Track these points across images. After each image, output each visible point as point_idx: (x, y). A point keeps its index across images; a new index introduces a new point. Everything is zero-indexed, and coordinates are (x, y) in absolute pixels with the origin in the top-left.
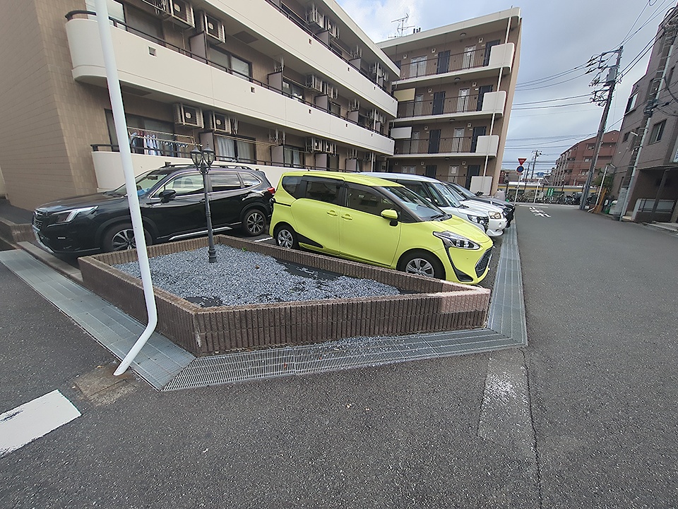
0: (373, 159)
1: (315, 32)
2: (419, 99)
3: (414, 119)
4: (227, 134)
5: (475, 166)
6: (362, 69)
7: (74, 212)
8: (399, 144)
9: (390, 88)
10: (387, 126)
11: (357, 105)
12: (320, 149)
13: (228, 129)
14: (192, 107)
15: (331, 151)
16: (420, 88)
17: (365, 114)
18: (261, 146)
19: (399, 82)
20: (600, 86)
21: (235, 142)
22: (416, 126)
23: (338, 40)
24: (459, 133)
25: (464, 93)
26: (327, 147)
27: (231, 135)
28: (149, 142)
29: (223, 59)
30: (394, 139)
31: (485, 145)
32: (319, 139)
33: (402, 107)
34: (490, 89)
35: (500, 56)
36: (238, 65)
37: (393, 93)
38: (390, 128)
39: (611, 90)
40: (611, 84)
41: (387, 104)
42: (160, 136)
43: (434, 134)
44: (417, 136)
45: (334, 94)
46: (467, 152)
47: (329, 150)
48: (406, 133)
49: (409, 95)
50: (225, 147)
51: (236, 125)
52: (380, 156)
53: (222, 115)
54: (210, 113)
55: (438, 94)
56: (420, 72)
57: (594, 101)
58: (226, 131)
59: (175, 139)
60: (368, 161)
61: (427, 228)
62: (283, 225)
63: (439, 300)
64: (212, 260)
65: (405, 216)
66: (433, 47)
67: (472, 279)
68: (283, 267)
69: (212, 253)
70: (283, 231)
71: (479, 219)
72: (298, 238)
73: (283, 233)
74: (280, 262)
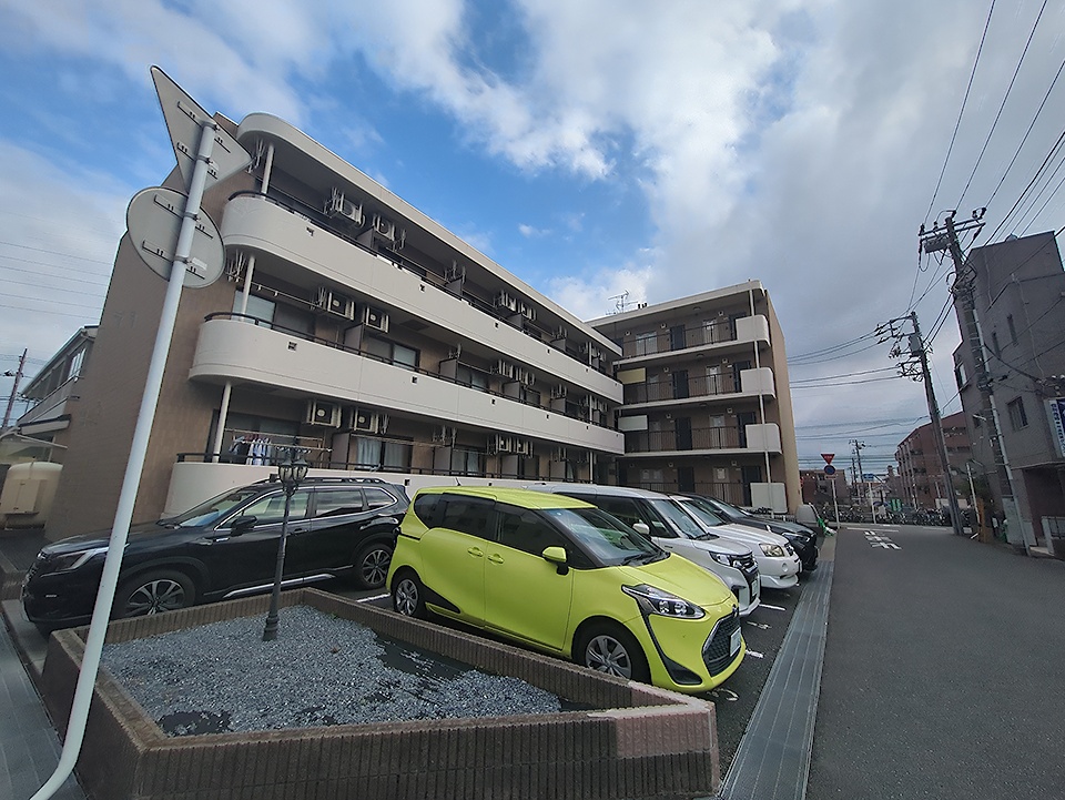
0: (592, 460)
1: (505, 316)
2: (653, 380)
3: (649, 405)
4: (372, 434)
5: (754, 468)
6: (567, 349)
7: (91, 553)
8: (632, 439)
9: (608, 367)
10: (609, 415)
11: (563, 391)
12: (508, 449)
13: (374, 427)
14: (328, 403)
15: (525, 451)
16: (652, 368)
17: (575, 402)
18: (421, 447)
19: (621, 362)
20: (905, 358)
21: (383, 443)
22: (653, 415)
23: (537, 322)
24: (717, 422)
25: (713, 372)
26: (519, 446)
27: (379, 434)
28: (257, 448)
29: (384, 351)
30: (621, 432)
31: (760, 438)
32: (505, 435)
33: (630, 391)
34: (748, 365)
35: (750, 330)
36: (399, 354)
37: (615, 374)
38: (616, 418)
39: (924, 362)
40: (920, 353)
41: (610, 389)
42: (273, 440)
43: (683, 424)
44: (657, 427)
45: (530, 379)
46: (736, 447)
47: (521, 449)
48: (640, 423)
49: (639, 376)
50: (368, 451)
51: (385, 423)
52: (603, 457)
53: (367, 411)
54: (349, 408)
55: (680, 374)
56: (650, 350)
57: (904, 375)
58: (371, 430)
59: (297, 442)
60: (585, 465)
61: (612, 579)
62: (407, 572)
63: (609, 727)
64: (269, 634)
65: (579, 558)
66: (662, 323)
67: (698, 680)
68: (381, 651)
69: (271, 623)
70: (405, 583)
71: (731, 560)
72: (425, 594)
73: (406, 585)
74: (380, 639)
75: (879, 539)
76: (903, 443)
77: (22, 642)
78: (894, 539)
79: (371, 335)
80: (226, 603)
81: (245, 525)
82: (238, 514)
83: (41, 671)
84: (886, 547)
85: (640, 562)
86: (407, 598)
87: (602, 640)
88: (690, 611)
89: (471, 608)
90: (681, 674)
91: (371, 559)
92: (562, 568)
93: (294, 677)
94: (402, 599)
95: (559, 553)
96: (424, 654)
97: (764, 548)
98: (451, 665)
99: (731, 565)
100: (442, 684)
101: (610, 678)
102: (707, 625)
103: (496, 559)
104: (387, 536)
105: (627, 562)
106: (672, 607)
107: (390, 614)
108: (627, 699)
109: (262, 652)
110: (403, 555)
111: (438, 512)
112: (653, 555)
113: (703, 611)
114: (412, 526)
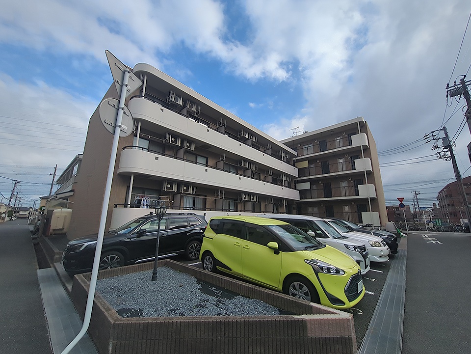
0: (285, 203)
1: (244, 141)
2: (312, 166)
3: (310, 177)
4: (189, 194)
5: (363, 205)
6: (272, 154)
7: (86, 244)
8: (303, 193)
9: (291, 161)
10: (292, 183)
11: (270, 173)
12: (247, 199)
13: (190, 191)
14: (171, 181)
15: (255, 200)
16: (311, 160)
17: (276, 177)
18: (210, 199)
19: (297, 158)
20: (441, 150)
21: (194, 198)
22: (312, 182)
23: (258, 142)
24: (344, 184)
25: (341, 161)
26: (252, 197)
27: (192, 194)
28: (145, 201)
29: (193, 158)
30: (298, 190)
31: (365, 191)
32: (246, 193)
33: (301, 171)
34: (358, 157)
35: (358, 140)
36: (200, 160)
37: (294, 164)
38: (295, 184)
39: (451, 151)
40: (449, 146)
41: (292, 171)
42: (150, 198)
43: (327, 186)
44: (314, 187)
45: (256, 168)
46: (353, 196)
47: (253, 199)
48: (307, 186)
49: (305, 164)
50: (188, 202)
51: (195, 190)
52: (290, 202)
53: (187, 184)
54: (180, 183)
55: (324, 163)
56: (310, 152)
57: (441, 158)
58: (189, 192)
59: (160, 198)
60: (282, 205)
61: (300, 257)
62: (208, 253)
63: (303, 323)
64: (154, 278)
65: (284, 247)
66: (315, 139)
67: (344, 303)
68: (199, 286)
69: (155, 273)
70: (207, 257)
71: (355, 248)
72: (216, 262)
73: (208, 258)
74: (199, 281)
75: (430, 239)
76: (441, 192)
77: (63, 279)
78: (438, 239)
79: (187, 152)
80: (136, 265)
81: (142, 233)
82: (139, 228)
83: (70, 290)
84: (434, 242)
85: (312, 249)
86: (208, 264)
87: (296, 284)
88: (337, 271)
89: (236, 269)
90: (335, 301)
91: (192, 247)
92: (276, 252)
93: (166, 296)
94: (206, 264)
95: (275, 245)
96: (218, 288)
97: (371, 243)
98: (229, 293)
99: (355, 251)
100: (227, 301)
101: (301, 301)
102: (346, 278)
103: (246, 247)
104: (199, 238)
105: (306, 249)
106: (329, 270)
107: (202, 270)
108: (310, 311)
109: (152, 286)
110: (206, 246)
111: (220, 227)
112: (318, 246)
113: (344, 272)
114: (209, 233)
